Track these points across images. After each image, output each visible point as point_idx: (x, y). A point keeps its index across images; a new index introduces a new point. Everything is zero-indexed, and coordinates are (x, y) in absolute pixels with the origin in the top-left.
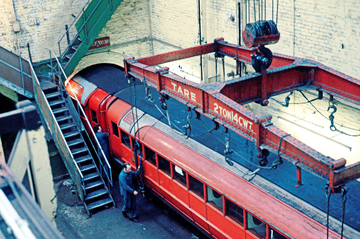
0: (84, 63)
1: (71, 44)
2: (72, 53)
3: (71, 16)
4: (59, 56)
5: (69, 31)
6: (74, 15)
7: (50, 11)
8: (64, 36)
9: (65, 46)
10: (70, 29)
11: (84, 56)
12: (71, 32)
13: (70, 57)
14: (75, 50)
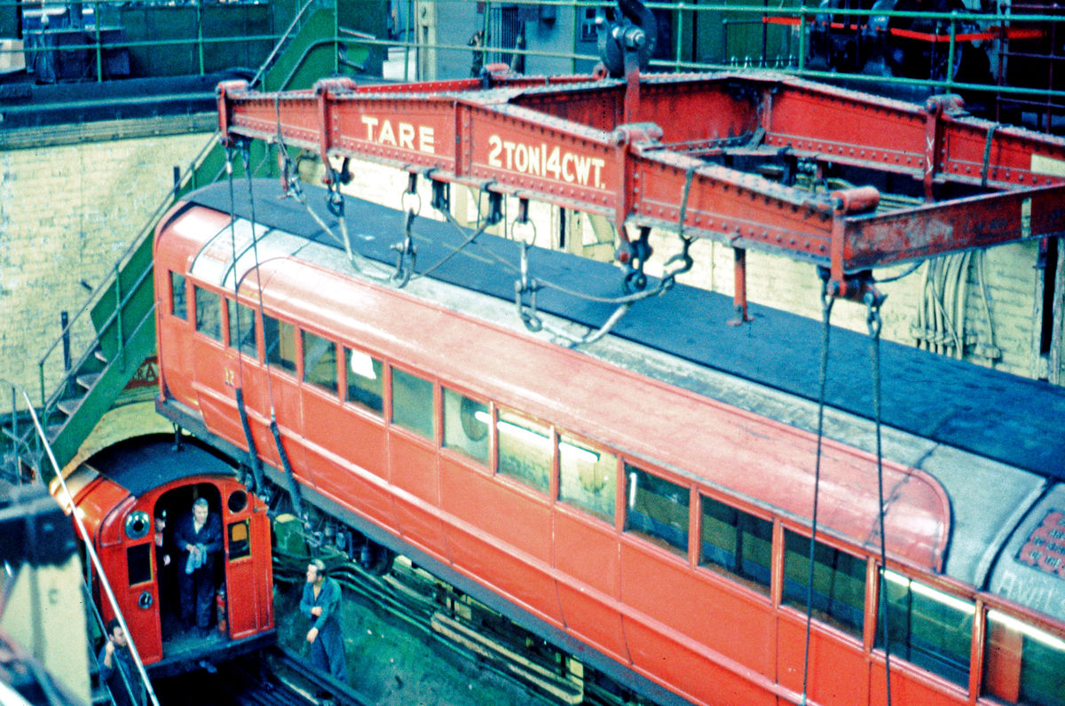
0: (108, 429)
1: (76, 370)
2: (74, 397)
3: (80, 286)
4: (39, 403)
5: (72, 331)
6: (88, 283)
7: (21, 267)
8: (55, 345)
9: (57, 376)
10: (76, 323)
11: (112, 408)
12: (76, 335)
13: (71, 408)
14: (85, 390)
